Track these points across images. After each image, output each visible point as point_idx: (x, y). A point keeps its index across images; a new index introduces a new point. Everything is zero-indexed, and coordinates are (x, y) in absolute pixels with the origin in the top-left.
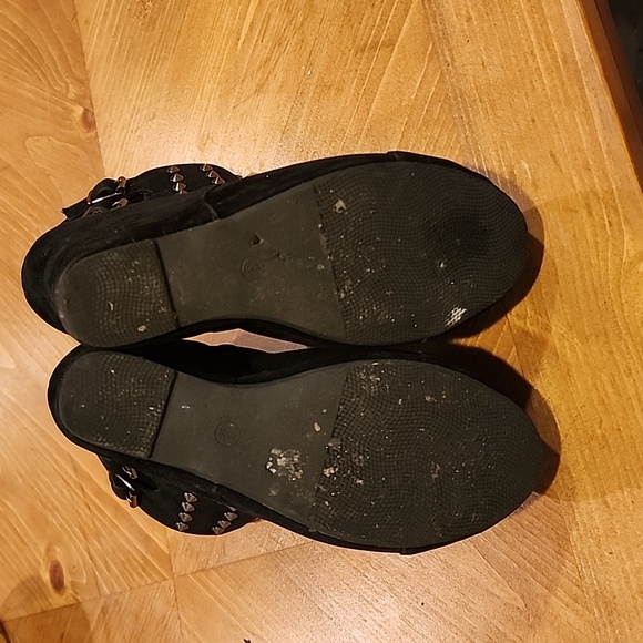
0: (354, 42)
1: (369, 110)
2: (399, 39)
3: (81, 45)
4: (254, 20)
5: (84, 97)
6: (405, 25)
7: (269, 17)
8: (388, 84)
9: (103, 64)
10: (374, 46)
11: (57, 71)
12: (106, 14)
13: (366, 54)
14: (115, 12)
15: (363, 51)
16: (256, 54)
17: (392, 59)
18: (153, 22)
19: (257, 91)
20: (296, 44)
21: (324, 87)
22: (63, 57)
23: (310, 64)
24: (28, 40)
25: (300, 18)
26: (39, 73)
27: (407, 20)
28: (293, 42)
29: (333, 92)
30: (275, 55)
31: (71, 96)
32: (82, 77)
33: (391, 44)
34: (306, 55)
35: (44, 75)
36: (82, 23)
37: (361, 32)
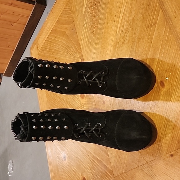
0: (146, 25)
1: (152, 41)
2: (157, 22)
3: (79, 44)
4: (120, 27)
5: (81, 56)
6: (159, 18)
7: (123, 25)
8: (156, 34)
9: (85, 47)
10: (151, 25)
11: (74, 52)
12: (84, 35)
13: (149, 28)
14: (87, 34)
15: (148, 27)
16: (121, 35)
17: (156, 27)
18: (96, 34)
19: (122, 44)
20: (131, 30)
21: (139, 39)
22: (76, 48)
23: (135, 34)
24: (67, 46)
25: (131, 23)
26: (70, 53)
27: (159, 16)
28: (130, 30)
29: (142, 39)
30: (126, 34)
31: (78, 57)
32: (80, 51)
33: (155, 24)
34: (134, 32)
35: (71, 53)
36: (79, 39)
37: (147, 23)
